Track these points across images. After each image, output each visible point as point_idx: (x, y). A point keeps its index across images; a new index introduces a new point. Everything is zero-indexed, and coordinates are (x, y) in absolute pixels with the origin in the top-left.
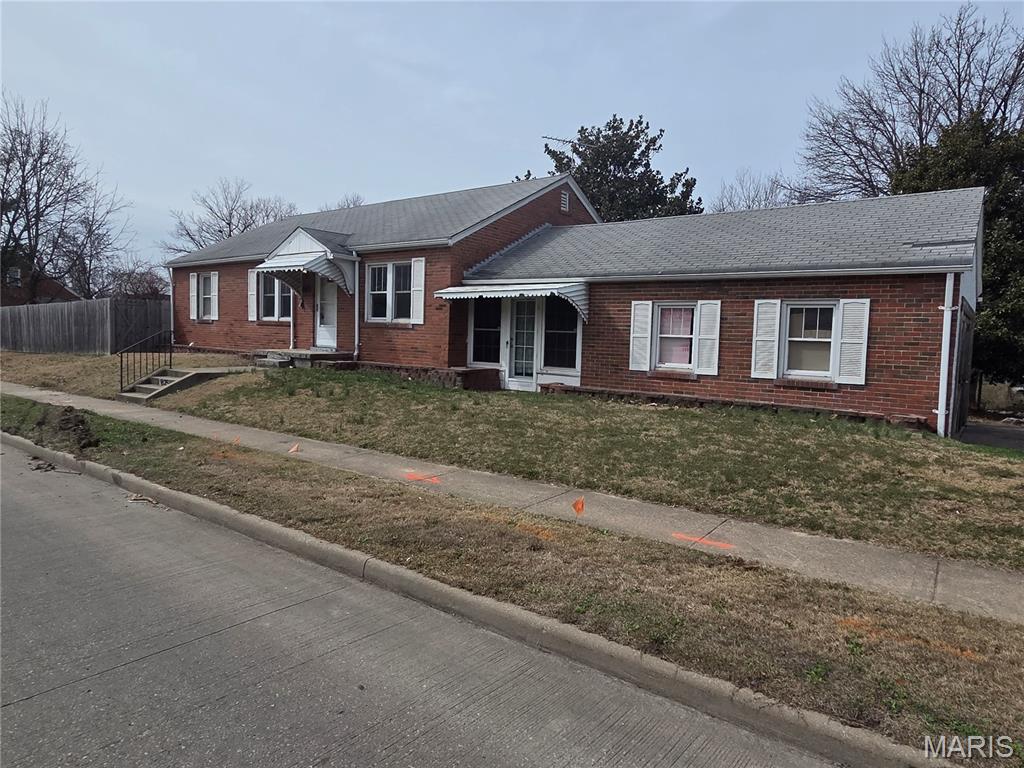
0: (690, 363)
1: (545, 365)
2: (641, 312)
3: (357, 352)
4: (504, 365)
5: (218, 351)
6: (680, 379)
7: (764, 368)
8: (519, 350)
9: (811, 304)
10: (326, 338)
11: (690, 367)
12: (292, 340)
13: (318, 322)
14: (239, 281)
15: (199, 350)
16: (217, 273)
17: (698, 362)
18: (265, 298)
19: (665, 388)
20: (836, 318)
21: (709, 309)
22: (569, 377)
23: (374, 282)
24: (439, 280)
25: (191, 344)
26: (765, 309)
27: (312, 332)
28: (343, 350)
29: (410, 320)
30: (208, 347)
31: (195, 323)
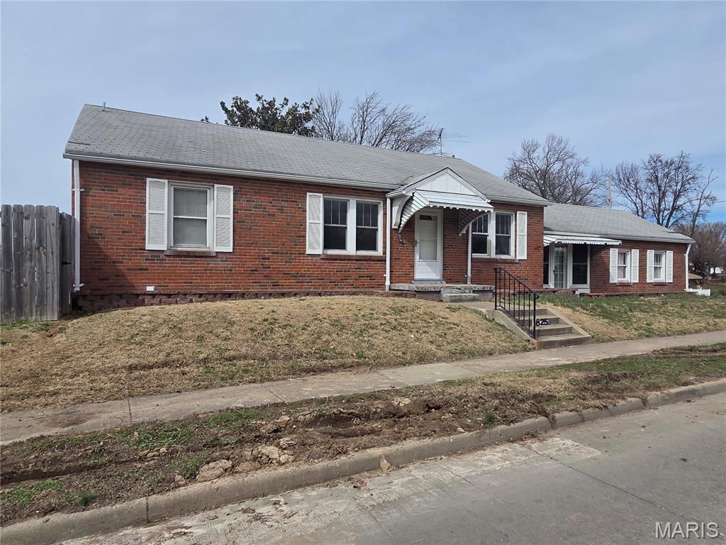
0: (624, 277)
1: (573, 283)
2: (614, 254)
3: (469, 282)
4: (551, 285)
5: (229, 296)
6: (627, 285)
7: (650, 278)
8: (556, 275)
9: (659, 252)
10: (427, 271)
11: (627, 279)
12: (388, 275)
13: (417, 257)
14: (285, 204)
15: (169, 296)
16: (232, 187)
17: (632, 277)
18: (325, 228)
19: (622, 291)
20: (663, 258)
21: (635, 253)
22: (585, 289)
23: (474, 225)
24: (536, 230)
25: (150, 289)
26: (650, 254)
27: (413, 266)
28: (451, 283)
29: (511, 256)
30: (193, 291)
31: (162, 256)
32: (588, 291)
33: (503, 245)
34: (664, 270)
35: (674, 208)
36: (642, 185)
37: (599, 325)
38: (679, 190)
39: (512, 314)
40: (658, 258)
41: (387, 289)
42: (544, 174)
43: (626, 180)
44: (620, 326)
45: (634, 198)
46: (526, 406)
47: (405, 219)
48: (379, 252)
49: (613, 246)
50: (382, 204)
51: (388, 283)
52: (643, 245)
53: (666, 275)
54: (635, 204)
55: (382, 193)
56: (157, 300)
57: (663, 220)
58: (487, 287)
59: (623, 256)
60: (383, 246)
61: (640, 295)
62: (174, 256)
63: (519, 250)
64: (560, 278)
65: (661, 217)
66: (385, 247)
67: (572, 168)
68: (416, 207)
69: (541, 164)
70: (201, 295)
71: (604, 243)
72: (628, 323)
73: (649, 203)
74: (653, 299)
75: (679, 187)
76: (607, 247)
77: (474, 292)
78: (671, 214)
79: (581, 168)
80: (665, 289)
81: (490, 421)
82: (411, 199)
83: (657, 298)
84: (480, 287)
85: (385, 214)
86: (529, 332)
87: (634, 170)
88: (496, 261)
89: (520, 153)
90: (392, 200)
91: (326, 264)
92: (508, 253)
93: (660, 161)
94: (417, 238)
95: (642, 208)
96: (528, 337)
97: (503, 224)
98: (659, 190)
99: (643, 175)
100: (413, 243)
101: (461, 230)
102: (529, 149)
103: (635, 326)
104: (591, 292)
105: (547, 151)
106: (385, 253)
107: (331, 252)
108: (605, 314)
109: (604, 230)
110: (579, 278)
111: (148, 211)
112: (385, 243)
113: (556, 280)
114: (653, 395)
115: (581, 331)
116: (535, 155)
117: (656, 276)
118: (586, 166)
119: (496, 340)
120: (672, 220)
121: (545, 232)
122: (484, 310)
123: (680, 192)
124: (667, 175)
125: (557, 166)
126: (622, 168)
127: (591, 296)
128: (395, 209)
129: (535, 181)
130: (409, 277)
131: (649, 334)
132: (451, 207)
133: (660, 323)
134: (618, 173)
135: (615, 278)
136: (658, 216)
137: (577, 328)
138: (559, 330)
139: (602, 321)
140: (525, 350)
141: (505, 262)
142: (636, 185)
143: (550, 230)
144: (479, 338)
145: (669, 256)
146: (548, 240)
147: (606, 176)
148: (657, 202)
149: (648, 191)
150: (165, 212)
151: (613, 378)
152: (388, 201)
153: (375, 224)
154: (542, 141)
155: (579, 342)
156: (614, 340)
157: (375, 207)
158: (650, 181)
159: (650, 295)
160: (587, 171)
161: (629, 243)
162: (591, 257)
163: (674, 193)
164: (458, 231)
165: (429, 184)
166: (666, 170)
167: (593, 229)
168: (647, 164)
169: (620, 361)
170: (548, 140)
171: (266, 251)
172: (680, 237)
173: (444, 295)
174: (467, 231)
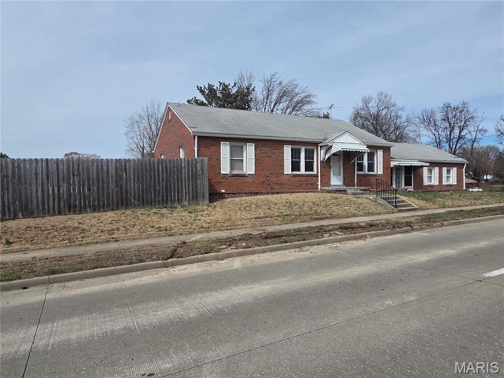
1: (405, 186)
2: (425, 170)
3: (356, 186)
4: (394, 186)
5: (257, 194)
6: (432, 186)
7: (445, 183)
8: (396, 182)
9: (449, 168)
10: (336, 181)
11: (432, 183)
12: (319, 183)
13: (332, 174)
14: (275, 151)
15: (234, 194)
16: (254, 144)
17: (435, 182)
18: (292, 161)
19: (430, 189)
20: (451, 171)
21: (437, 169)
22: (411, 188)
23: (358, 158)
24: (387, 159)
25: (223, 191)
26: (445, 169)
27: (330, 179)
28: (348, 186)
29: (375, 173)
30: (243, 192)
31: (227, 176)
32: (412, 190)
33: (371, 167)
34: (452, 178)
35: (460, 138)
36: (438, 123)
37: (422, 203)
38: (463, 125)
39: (385, 199)
40: (448, 171)
41: (319, 190)
42: (377, 117)
43: (428, 120)
44: (431, 204)
45: (434, 131)
46: (404, 224)
47: (327, 156)
48: (315, 172)
49: (425, 166)
50: (316, 149)
51: (319, 187)
52: (440, 165)
53: (453, 181)
54: (434, 135)
55: (316, 144)
56: (230, 196)
57: (453, 145)
58: (367, 188)
59: (430, 171)
60: (316, 169)
61: (439, 191)
62: (232, 176)
63: (379, 169)
64: (398, 183)
65: (451, 143)
66: (318, 170)
67: (394, 112)
68: (333, 151)
69: (374, 111)
70: (246, 194)
71: (421, 165)
72: (434, 203)
73: (443, 134)
74: (446, 193)
75: (462, 124)
76: (422, 167)
77: (361, 190)
78: (458, 141)
79: (400, 113)
80: (452, 188)
81: (394, 227)
82: (331, 146)
83: (448, 193)
84: (364, 188)
85: (317, 154)
86: (393, 206)
87: (433, 113)
88: (368, 175)
89: (360, 105)
90: (321, 147)
91: (293, 179)
92: (373, 171)
93: (450, 107)
94: (332, 165)
95: (439, 137)
96: (393, 208)
97: (371, 156)
98: (450, 126)
99: (439, 116)
100: (330, 167)
101: (352, 160)
102: (366, 101)
103: (438, 203)
104: (414, 190)
105: (377, 102)
106: (318, 173)
107: (295, 173)
108: (423, 199)
109: (420, 158)
110: (408, 183)
111: (221, 157)
112: (317, 168)
113: (396, 184)
114: (445, 223)
115: (415, 206)
116: (370, 105)
117: (447, 181)
118: (403, 111)
119: (380, 209)
120: (458, 145)
121: (391, 160)
122: (371, 198)
123: (463, 127)
124: (455, 116)
125: (384, 112)
126: (425, 112)
127: (414, 192)
128: (323, 151)
129: (370, 122)
130: (329, 184)
131: (444, 207)
132: (351, 150)
133: (449, 202)
134: (423, 115)
135: (426, 182)
136: (450, 142)
137: (413, 204)
138: (405, 205)
139: (422, 202)
140: (393, 213)
141: (372, 175)
142: (434, 123)
143: (394, 159)
144: (373, 209)
145: (454, 171)
146: (393, 164)
147: (416, 117)
148: (449, 133)
149: (443, 126)
150: (228, 157)
151: (430, 218)
152: (319, 147)
153: (313, 159)
154: (375, 96)
155: (414, 210)
156: (429, 209)
157: (313, 151)
158: (444, 120)
159: (444, 191)
160: (404, 115)
161: (433, 164)
162: (414, 172)
163: (460, 127)
164: (350, 161)
165: (339, 139)
166: (454, 113)
167: (414, 157)
168: (441, 109)
169: (433, 214)
170: (378, 95)
171: (268, 173)
172: (460, 160)
173: (348, 192)
174: (355, 161)
